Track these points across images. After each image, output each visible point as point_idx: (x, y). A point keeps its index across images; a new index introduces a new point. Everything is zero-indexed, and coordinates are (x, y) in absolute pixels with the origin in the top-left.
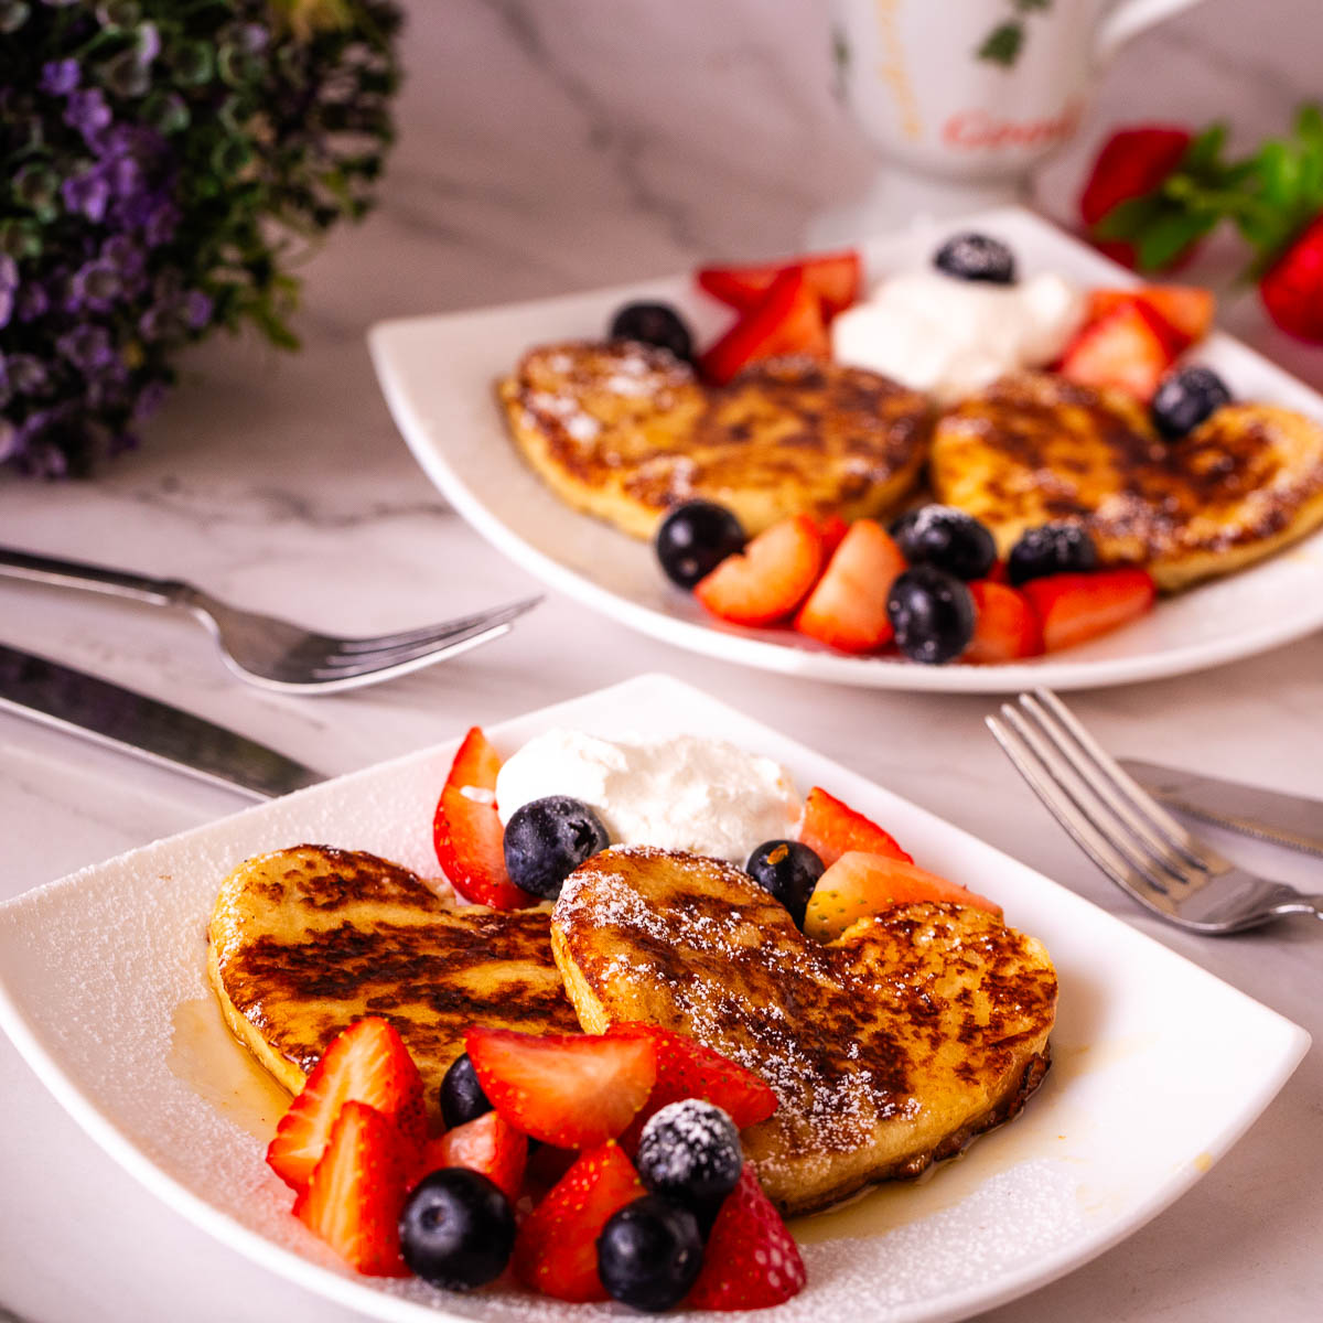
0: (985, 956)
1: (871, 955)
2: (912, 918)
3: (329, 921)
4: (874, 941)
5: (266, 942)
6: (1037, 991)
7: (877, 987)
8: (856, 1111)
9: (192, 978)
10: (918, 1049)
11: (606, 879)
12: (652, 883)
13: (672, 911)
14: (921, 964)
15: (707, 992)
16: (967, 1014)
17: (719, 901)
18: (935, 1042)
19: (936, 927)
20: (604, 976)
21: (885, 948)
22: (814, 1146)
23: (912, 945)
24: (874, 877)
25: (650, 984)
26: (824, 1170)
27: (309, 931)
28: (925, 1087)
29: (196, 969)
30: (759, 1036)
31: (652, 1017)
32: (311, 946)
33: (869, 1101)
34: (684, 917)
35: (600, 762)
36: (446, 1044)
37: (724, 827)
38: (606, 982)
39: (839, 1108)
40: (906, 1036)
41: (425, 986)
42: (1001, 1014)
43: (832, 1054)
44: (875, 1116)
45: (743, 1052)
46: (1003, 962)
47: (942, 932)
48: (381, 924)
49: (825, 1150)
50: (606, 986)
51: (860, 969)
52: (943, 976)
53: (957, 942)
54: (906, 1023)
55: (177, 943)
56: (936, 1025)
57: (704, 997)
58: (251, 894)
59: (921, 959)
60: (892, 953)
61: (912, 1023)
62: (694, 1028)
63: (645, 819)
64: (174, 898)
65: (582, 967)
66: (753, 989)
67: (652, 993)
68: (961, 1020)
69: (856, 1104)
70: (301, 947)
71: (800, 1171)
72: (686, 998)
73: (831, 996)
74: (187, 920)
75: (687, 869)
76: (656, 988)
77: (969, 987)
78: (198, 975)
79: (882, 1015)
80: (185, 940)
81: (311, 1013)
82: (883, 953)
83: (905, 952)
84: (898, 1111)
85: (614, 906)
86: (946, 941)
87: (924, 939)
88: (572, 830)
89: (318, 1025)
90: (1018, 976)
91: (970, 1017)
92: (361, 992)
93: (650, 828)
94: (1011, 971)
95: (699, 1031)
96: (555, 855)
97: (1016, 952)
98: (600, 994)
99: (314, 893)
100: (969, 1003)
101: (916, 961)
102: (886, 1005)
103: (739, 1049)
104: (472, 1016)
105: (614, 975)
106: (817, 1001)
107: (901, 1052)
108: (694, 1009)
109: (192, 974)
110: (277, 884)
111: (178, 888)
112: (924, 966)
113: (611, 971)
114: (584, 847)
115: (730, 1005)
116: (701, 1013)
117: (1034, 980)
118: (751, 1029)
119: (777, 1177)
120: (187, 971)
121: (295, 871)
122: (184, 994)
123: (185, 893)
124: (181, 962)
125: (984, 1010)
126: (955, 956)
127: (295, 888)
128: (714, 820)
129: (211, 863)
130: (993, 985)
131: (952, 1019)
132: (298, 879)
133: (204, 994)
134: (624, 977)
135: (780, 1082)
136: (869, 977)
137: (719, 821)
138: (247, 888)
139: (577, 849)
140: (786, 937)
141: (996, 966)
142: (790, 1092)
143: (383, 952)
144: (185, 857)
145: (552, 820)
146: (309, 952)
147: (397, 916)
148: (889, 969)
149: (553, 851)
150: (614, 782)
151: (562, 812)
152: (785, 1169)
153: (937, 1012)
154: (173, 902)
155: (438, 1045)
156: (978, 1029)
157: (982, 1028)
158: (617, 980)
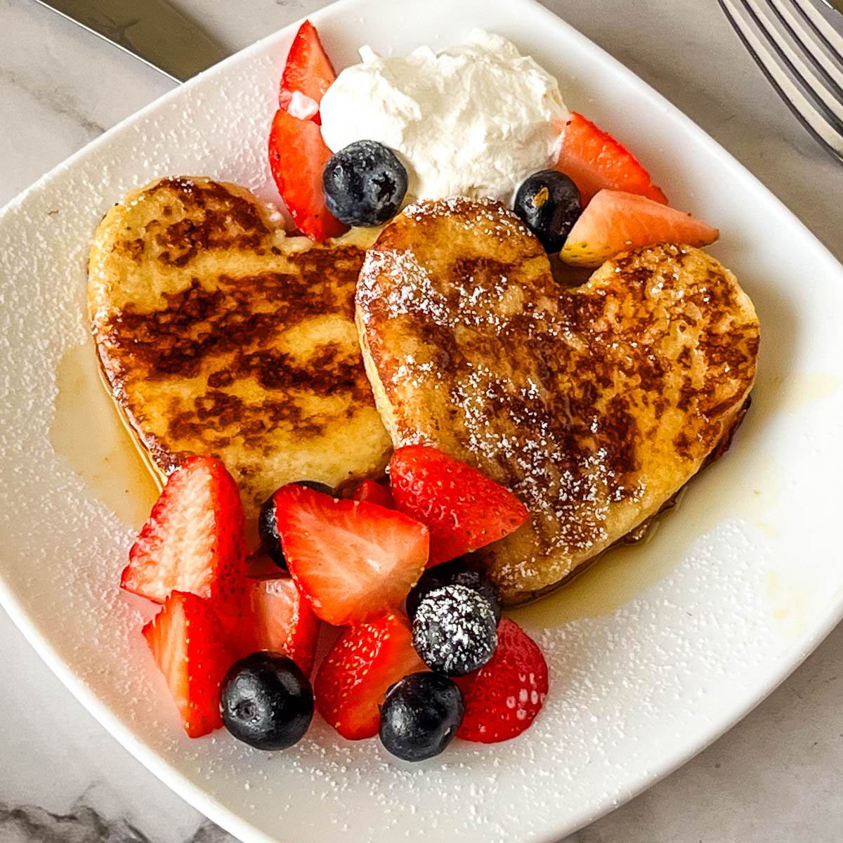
0: (703, 309)
1: (612, 307)
2: (646, 265)
3: (180, 280)
4: (615, 294)
5: (129, 311)
6: (743, 348)
7: (615, 345)
8: (594, 499)
9: (75, 322)
10: (644, 418)
11: (399, 259)
12: (437, 252)
13: (452, 285)
14: (650, 320)
15: (478, 380)
16: (685, 376)
17: (490, 262)
18: (660, 408)
19: (665, 276)
20: (395, 380)
21: (623, 302)
22: (558, 545)
23: (644, 298)
24: (617, 217)
25: (431, 383)
26: (566, 570)
27: (164, 294)
28: (650, 463)
29: (78, 310)
30: (519, 421)
31: (432, 418)
32: (165, 313)
33: (604, 484)
34: (463, 292)
35: (400, 113)
36: (269, 431)
37: (498, 165)
38: (396, 386)
39: (579, 497)
40: (637, 401)
41: (256, 354)
42: (713, 377)
43: (576, 429)
44: (608, 502)
45: (505, 442)
46: (717, 317)
47: (670, 281)
48: (223, 278)
49: (567, 549)
50: (396, 390)
51: (601, 326)
52: (668, 334)
53: (681, 294)
54: (637, 387)
55: (63, 283)
56: (660, 389)
57: (475, 386)
58: (117, 255)
59: (652, 315)
60: (629, 307)
61: (642, 387)
62: (466, 424)
63: (435, 164)
64: (61, 233)
65: (377, 365)
66: (515, 365)
67: (432, 393)
68: (681, 382)
69: (593, 490)
70: (157, 314)
71: (546, 574)
72: (461, 393)
73: (578, 359)
74: (71, 256)
75: (466, 227)
76: (436, 387)
77: (688, 345)
78: (80, 316)
79: (618, 377)
80: (69, 279)
81: (163, 395)
82: (621, 308)
83: (639, 305)
84: (627, 494)
85: (405, 290)
86: (672, 293)
87: (654, 291)
88: (376, 186)
89: (168, 412)
90: (729, 334)
91: (688, 380)
92: (204, 366)
93: (439, 172)
94: (723, 327)
95: (470, 426)
96: (362, 207)
97: (728, 303)
98: (392, 398)
99: (171, 246)
100: (688, 363)
101: (647, 316)
102: (621, 366)
103: (501, 441)
104: (291, 392)
105: (403, 380)
106: (566, 366)
107: (631, 420)
108: (466, 401)
109: (75, 315)
110: (139, 241)
111: (64, 222)
112: (653, 323)
113: (400, 374)
114: (385, 197)
115: (497, 389)
116: (473, 403)
117: (741, 336)
118: (512, 414)
119: (528, 582)
120: (70, 315)
121: (154, 221)
122: (67, 342)
123: (70, 225)
124: (66, 305)
125: (700, 371)
126: (679, 310)
127: (154, 243)
128: (490, 160)
129: (92, 187)
130: (708, 344)
131: (673, 380)
132: (157, 230)
133: (83, 339)
134: (410, 381)
135: (534, 472)
136: (609, 334)
137: (494, 160)
138: (115, 248)
139: (379, 199)
140: (544, 295)
141: (712, 322)
142: (542, 481)
143: (224, 312)
144: (70, 187)
145: (359, 178)
146: (163, 320)
147: (236, 266)
148: (626, 325)
149: (359, 204)
150: (411, 130)
151: (367, 169)
152: (535, 573)
153: (662, 374)
154: (60, 239)
155: (263, 434)
156: (694, 393)
157: (697, 392)
158: (405, 384)
